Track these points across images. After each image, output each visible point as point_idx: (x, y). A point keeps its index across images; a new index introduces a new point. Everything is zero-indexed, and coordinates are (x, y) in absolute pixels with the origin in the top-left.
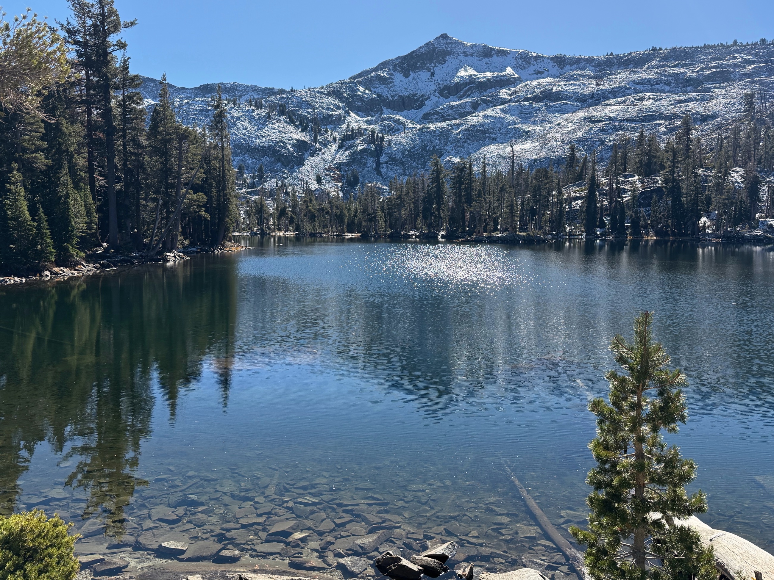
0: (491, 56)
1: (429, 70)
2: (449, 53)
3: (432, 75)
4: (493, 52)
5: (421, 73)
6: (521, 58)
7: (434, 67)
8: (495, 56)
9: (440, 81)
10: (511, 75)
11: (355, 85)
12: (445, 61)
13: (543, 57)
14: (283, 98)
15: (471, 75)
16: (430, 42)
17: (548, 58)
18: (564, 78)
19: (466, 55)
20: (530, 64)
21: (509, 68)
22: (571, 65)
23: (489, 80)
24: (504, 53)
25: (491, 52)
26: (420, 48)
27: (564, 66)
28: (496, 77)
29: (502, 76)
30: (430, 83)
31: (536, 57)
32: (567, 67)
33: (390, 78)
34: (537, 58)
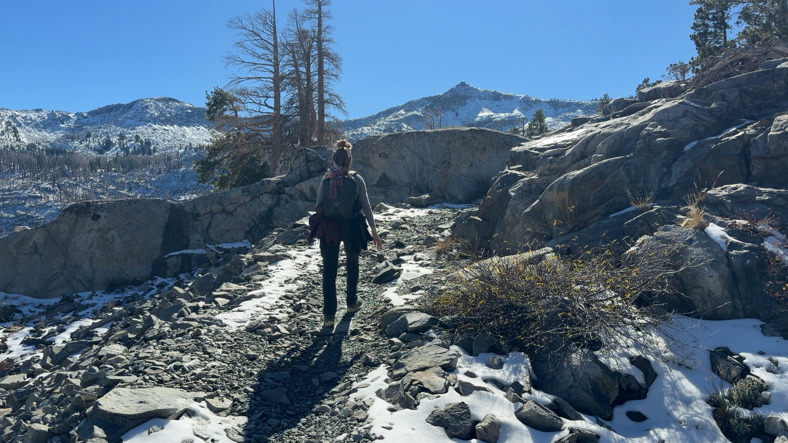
0: (500, 100)
1: (453, 110)
2: (468, 98)
3: (457, 114)
4: (501, 97)
5: (447, 113)
6: (524, 102)
7: (457, 108)
8: (503, 100)
9: (464, 120)
10: (519, 116)
11: (400, 123)
12: (465, 104)
13: (540, 101)
14: (354, 134)
15: (489, 116)
16: (453, 88)
17: (545, 102)
18: (561, 118)
19: (481, 99)
20: (531, 106)
21: (516, 110)
22: (564, 108)
23: (503, 120)
24: (510, 98)
25: (499, 97)
26: (446, 93)
27: (558, 108)
28: (509, 117)
29: (513, 117)
30: (457, 121)
31: (535, 101)
32: (561, 109)
33: (424, 117)
34: (537, 102)
